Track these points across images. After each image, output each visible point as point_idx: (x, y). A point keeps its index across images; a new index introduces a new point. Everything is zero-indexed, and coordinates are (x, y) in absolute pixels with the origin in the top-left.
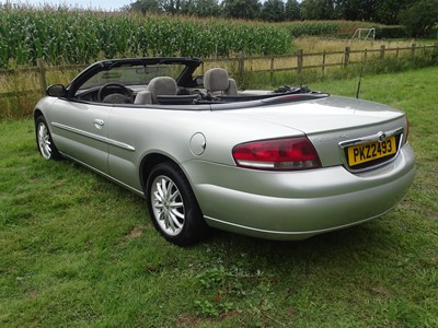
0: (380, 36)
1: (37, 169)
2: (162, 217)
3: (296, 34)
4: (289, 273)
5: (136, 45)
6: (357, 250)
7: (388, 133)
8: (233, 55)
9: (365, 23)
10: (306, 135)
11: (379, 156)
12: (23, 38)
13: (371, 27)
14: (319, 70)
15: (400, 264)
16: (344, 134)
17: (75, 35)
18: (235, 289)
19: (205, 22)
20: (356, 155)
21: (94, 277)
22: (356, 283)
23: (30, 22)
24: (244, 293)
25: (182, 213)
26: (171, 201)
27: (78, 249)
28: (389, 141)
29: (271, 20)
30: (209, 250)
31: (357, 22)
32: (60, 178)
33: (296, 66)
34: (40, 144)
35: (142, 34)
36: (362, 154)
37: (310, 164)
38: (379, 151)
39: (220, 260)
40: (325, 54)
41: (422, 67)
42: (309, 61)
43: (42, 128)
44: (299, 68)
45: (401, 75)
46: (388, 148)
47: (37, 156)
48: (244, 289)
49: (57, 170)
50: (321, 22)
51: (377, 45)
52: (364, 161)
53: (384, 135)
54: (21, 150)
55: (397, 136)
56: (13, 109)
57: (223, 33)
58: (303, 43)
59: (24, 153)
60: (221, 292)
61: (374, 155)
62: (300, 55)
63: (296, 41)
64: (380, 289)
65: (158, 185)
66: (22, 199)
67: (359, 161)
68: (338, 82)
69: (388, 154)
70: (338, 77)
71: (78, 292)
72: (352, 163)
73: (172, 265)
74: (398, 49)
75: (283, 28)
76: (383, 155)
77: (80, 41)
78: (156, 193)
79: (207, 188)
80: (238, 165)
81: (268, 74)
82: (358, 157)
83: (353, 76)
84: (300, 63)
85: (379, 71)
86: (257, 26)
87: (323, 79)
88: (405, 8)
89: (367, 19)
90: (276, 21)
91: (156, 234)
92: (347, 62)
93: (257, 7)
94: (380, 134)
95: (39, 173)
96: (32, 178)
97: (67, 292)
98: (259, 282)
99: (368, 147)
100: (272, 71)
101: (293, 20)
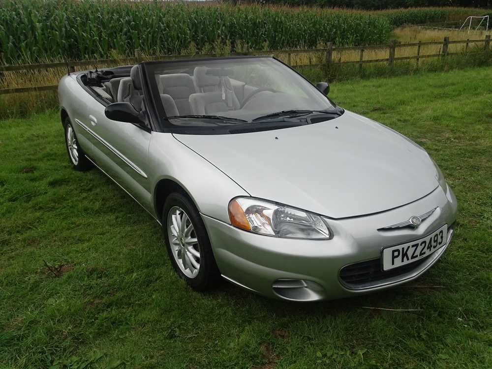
3: (398, 22)
5: (226, 36)
8: (320, 45)
9: (479, 10)
12: (121, 30)
13: (485, 14)
14: (413, 62)
17: (168, 26)
19: (297, 11)
23: (128, 14)
33: (388, 57)
35: (232, 25)
40: (419, 44)
42: (402, 52)
44: (391, 59)
62: (394, 45)
68: (432, 75)
70: (433, 69)
77: (174, 33)
81: (357, 66)
83: (451, 68)
84: (392, 54)
85: (482, 64)
87: (417, 71)
92: (445, 53)
100: (361, 63)
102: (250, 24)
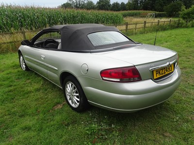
0: (157, 16)
1: (19, 75)
2: (70, 99)
3: (125, 16)
4: (126, 126)
6: (156, 113)
7: (171, 63)
9: (151, 11)
10: (134, 66)
11: (166, 73)
13: (153, 13)
14: (134, 30)
15: (175, 120)
16: (152, 65)
17: (38, 18)
18: (102, 135)
19: (89, 12)
20: (157, 74)
21: (39, 130)
22: (156, 131)
24: (106, 137)
25: (78, 98)
26: (74, 93)
27: (33, 115)
28: (171, 66)
29: (115, 10)
30: (91, 114)
31: (147, 11)
32: (29, 79)
33: (125, 29)
34: (21, 64)
35: (64, 17)
36: (159, 73)
37: (136, 79)
38: (167, 71)
39: (95, 120)
40: (136, 24)
41: (173, 28)
42: (130, 27)
43: (21, 57)
45: (166, 32)
46: (170, 69)
47: (20, 69)
48: (106, 135)
49: (27, 75)
50: (134, 11)
51: (156, 20)
52: (160, 76)
53: (169, 64)
54: (14, 66)
55: (174, 64)
56: (12, 48)
57: (97, 16)
58: (127, 20)
59: (15, 68)
60: (96, 137)
61: (165, 73)
62: (127, 24)
63: (125, 19)
64: (168, 134)
65: (68, 85)
66: (11, 90)
67: (158, 76)
68: (141, 35)
69: (170, 72)
70: (141, 33)
71: (31, 138)
72: (155, 77)
73: (74, 122)
74: (164, 22)
75: (120, 14)
76: (168, 72)
77: (40, 20)
78: (67, 89)
79: (89, 89)
80: (103, 79)
82: (158, 75)
83: (147, 32)
84: (127, 28)
85: (157, 30)
86: (109, 13)
87: (136, 34)
88: (166, 5)
89: (152, 10)
90: (117, 11)
91: (67, 107)
92: (145, 27)
93: (109, 6)
94: (168, 63)
95: (20, 77)
96: (17, 79)
97: (26, 138)
98: (113, 131)
99: (162, 69)
101: (123, 10)
102: (72, 16)
